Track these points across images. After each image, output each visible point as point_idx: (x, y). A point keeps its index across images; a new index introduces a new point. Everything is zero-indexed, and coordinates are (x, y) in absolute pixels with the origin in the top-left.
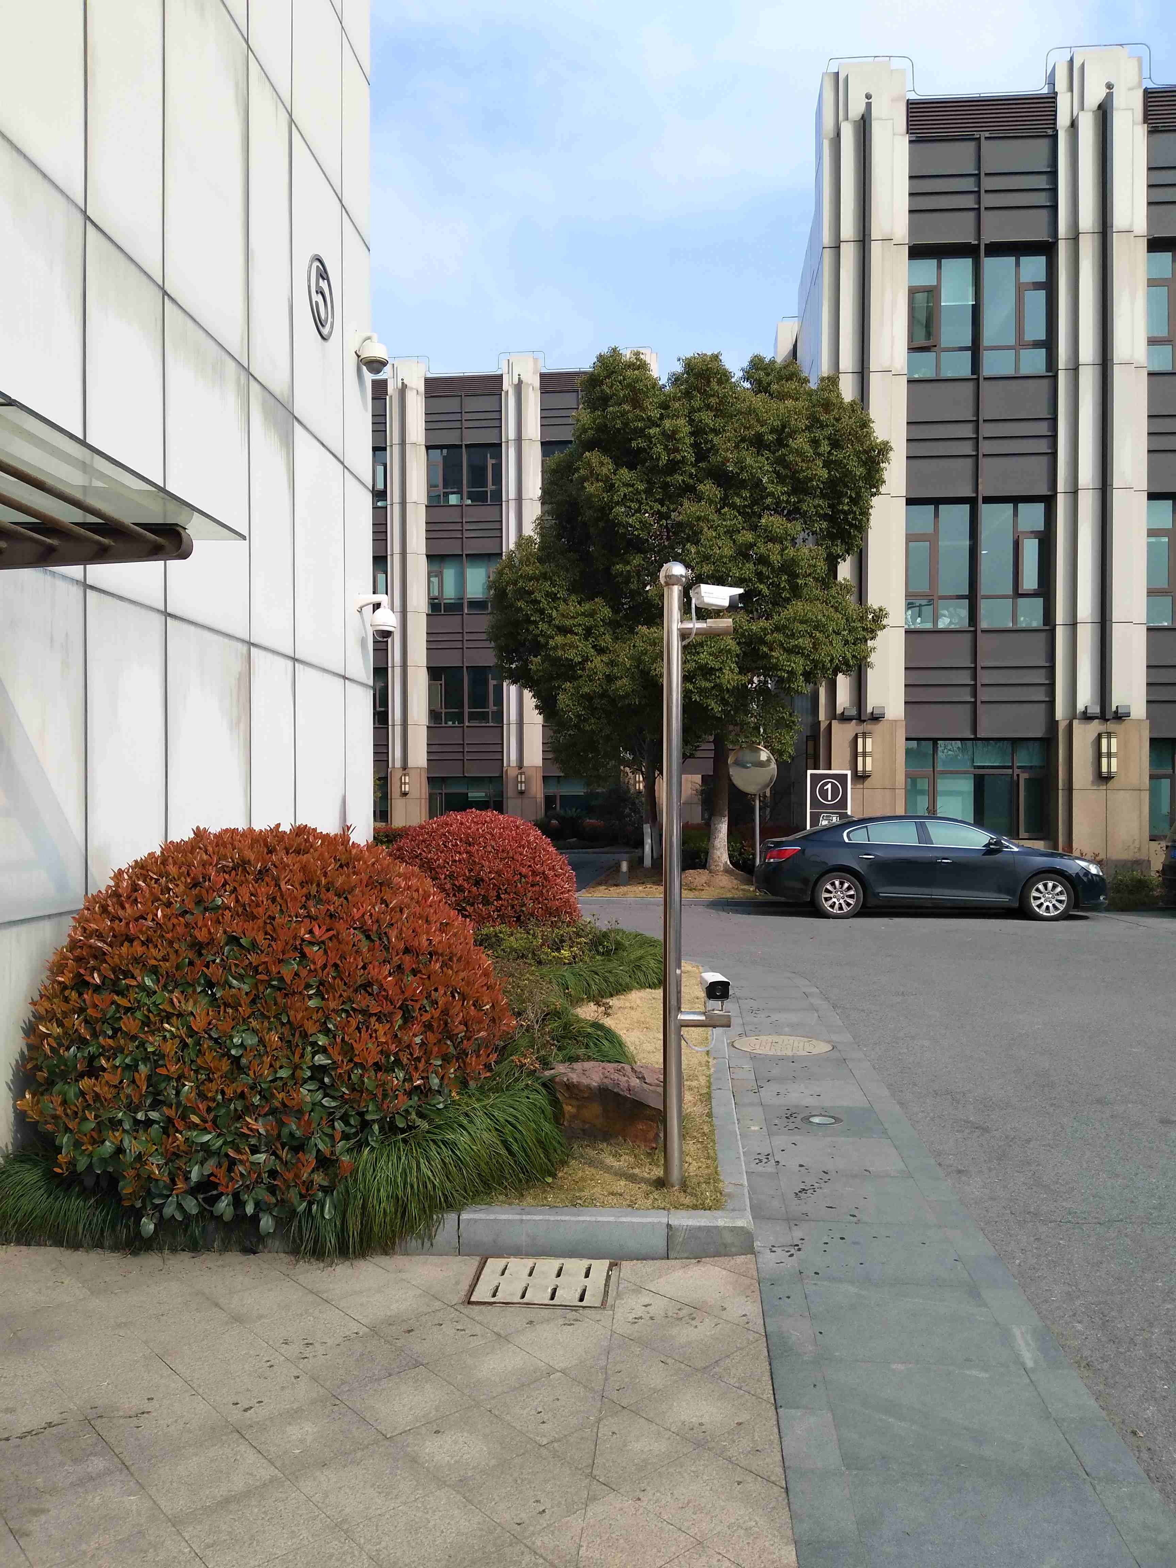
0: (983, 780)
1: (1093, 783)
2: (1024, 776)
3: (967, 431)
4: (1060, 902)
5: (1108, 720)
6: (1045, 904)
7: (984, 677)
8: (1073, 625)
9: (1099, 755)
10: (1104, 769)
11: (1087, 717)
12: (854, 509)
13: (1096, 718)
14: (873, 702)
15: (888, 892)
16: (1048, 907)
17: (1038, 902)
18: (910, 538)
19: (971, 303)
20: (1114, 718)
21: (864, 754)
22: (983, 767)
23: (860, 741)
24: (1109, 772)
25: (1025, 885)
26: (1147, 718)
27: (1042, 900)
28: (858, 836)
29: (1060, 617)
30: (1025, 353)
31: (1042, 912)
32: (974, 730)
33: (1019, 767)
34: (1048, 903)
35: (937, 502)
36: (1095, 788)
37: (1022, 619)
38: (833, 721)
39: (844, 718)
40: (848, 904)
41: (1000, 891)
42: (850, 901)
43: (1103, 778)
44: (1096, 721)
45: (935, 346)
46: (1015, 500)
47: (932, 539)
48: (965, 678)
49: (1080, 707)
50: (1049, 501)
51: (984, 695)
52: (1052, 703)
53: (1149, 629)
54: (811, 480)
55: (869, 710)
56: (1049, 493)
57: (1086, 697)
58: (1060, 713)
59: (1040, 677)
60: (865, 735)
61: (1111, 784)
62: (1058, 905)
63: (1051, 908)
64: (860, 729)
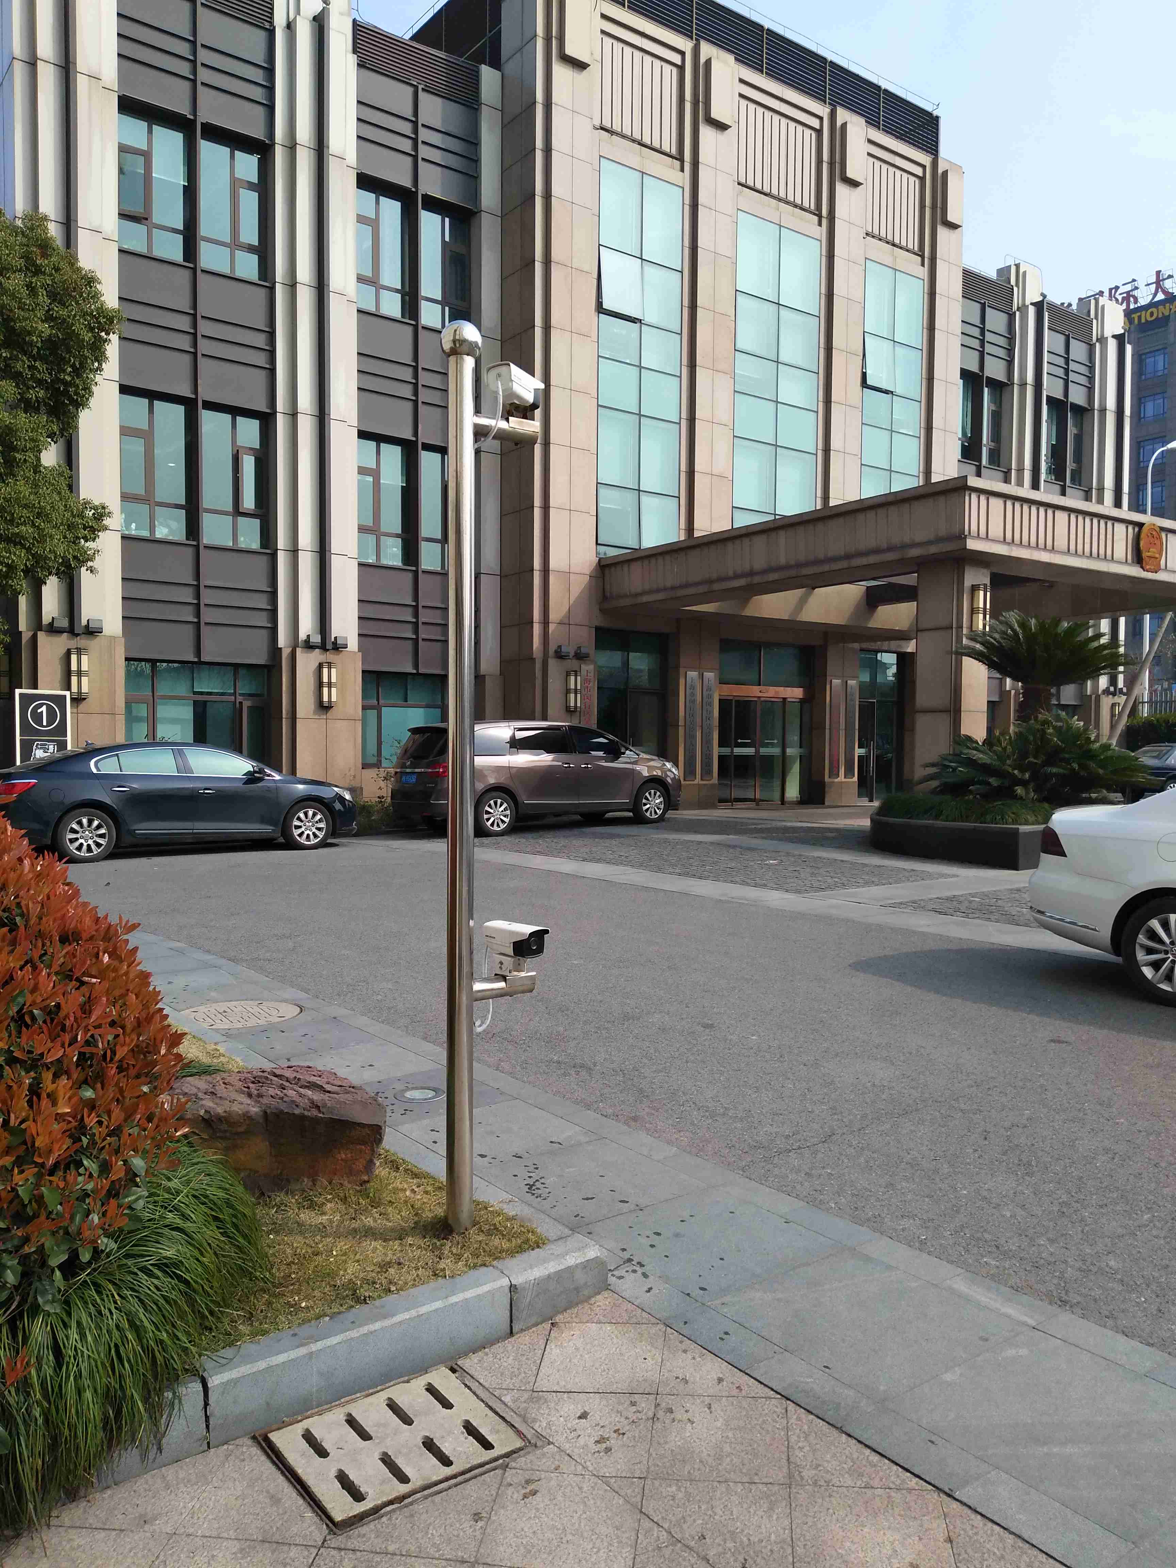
0: (206, 706)
1: (315, 713)
2: (247, 704)
3: (184, 323)
4: (319, 829)
5: (328, 650)
6: (306, 833)
7: (207, 597)
8: (294, 551)
9: (320, 685)
10: (326, 699)
11: (308, 645)
12: (77, 381)
13: (317, 647)
14: (88, 612)
15: (146, 828)
16: (308, 835)
17: (300, 831)
18: (126, 431)
19: (182, 183)
20: (333, 649)
21: (80, 673)
22: (202, 693)
23: (74, 658)
24: (330, 701)
25: (287, 813)
26: (359, 651)
27: (303, 829)
28: (105, 766)
29: (282, 541)
30: (240, 254)
31: (303, 840)
32: (198, 651)
33: (240, 695)
34: (308, 832)
35: (153, 396)
36: (317, 717)
37: (242, 539)
38: (39, 633)
39: (53, 629)
40: (98, 845)
41: (263, 821)
42: (100, 841)
43: (324, 707)
44: (317, 650)
45: (147, 219)
46: (235, 411)
47: (147, 436)
48: (187, 595)
49: (302, 636)
50: (267, 420)
51: (207, 615)
52: (274, 630)
53: (360, 565)
54: (29, 333)
55: (84, 622)
56: (268, 411)
57: (307, 625)
58: (283, 640)
59: (262, 602)
60: (79, 651)
61: (331, 713)
62: (317, 832)
63: (312, 837)
64: (73, 643)
